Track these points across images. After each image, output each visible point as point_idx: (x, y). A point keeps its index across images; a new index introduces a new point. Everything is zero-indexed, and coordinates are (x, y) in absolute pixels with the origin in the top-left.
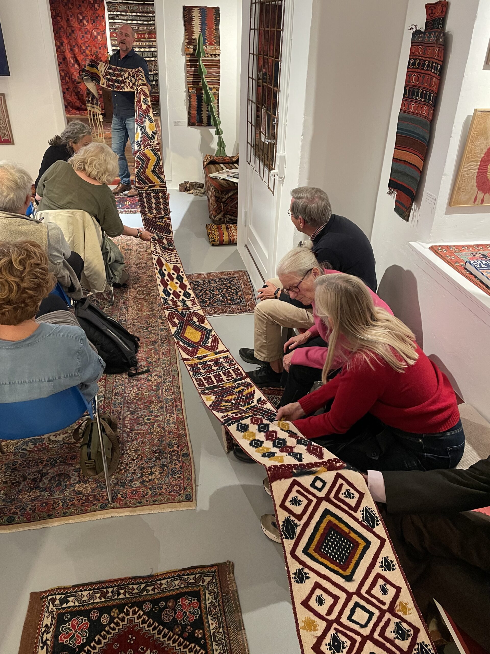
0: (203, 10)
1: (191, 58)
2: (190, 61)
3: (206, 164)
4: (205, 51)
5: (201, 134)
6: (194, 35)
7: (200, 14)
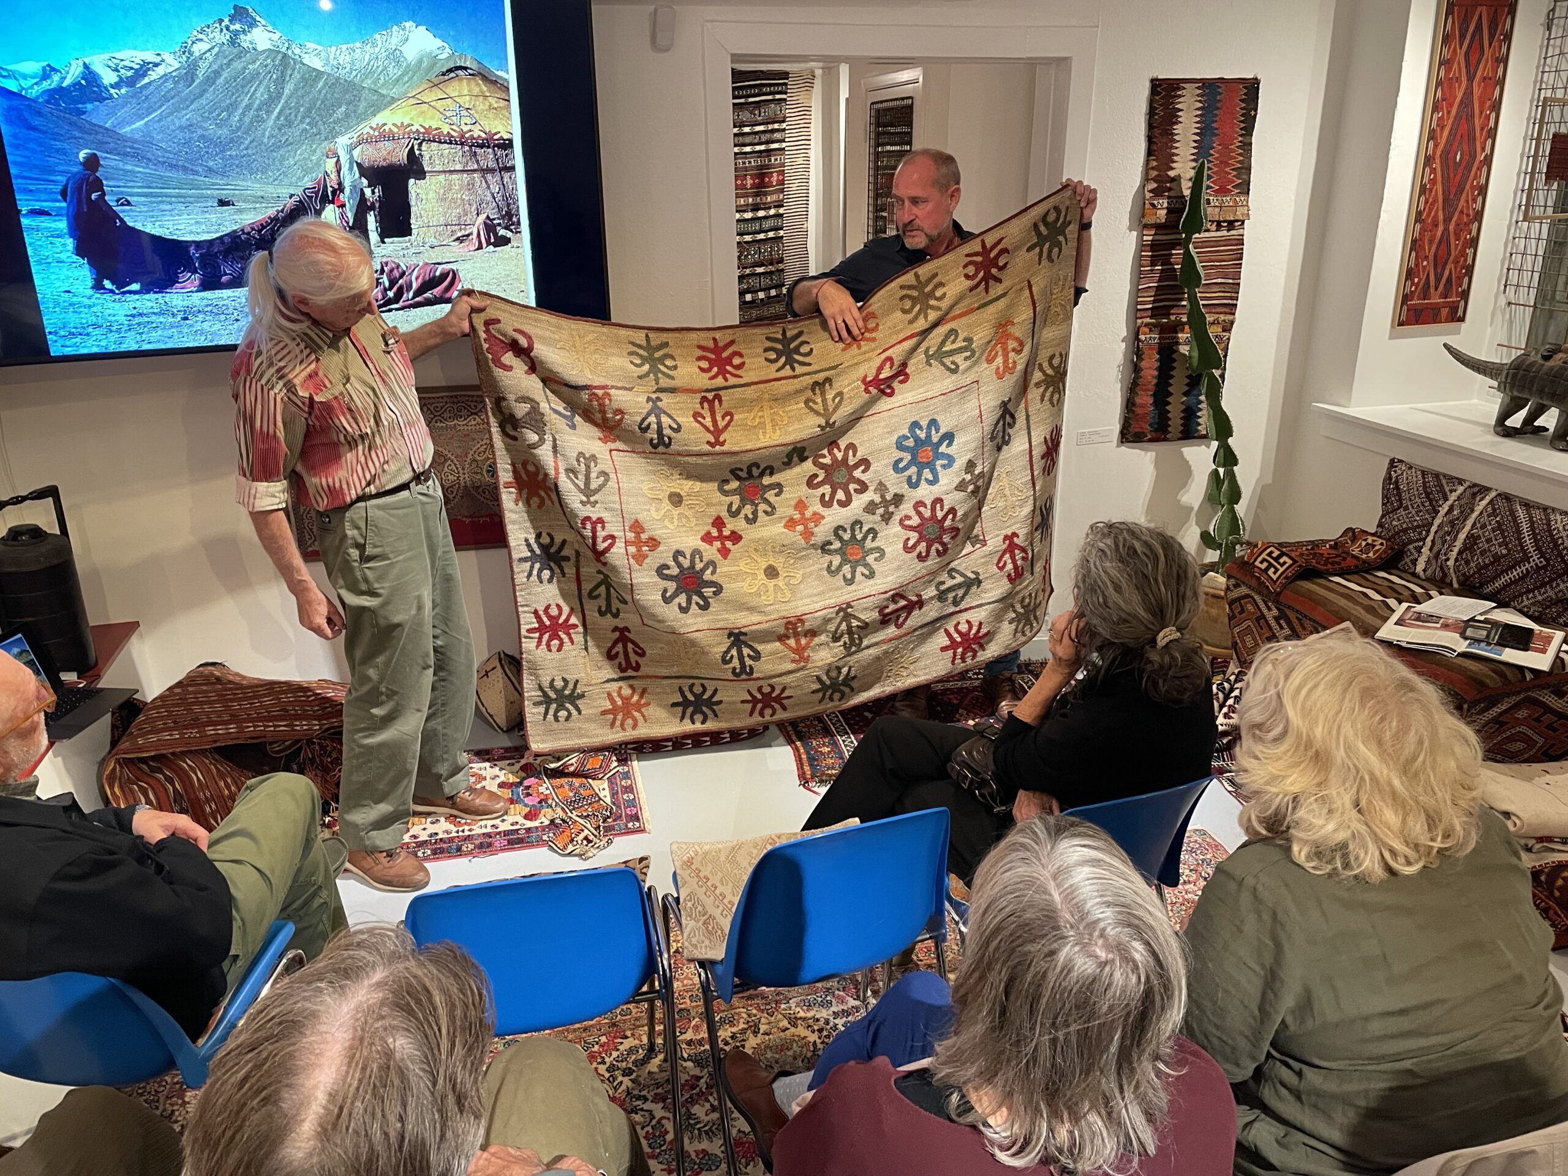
0: (1210, 88)
1: (1158, 237)
2: (1154, 246)
3: (1275, 577)
4: (1206, 215)
5: (1157, 466)
6: (1174, 165)
7: (1200, 101)
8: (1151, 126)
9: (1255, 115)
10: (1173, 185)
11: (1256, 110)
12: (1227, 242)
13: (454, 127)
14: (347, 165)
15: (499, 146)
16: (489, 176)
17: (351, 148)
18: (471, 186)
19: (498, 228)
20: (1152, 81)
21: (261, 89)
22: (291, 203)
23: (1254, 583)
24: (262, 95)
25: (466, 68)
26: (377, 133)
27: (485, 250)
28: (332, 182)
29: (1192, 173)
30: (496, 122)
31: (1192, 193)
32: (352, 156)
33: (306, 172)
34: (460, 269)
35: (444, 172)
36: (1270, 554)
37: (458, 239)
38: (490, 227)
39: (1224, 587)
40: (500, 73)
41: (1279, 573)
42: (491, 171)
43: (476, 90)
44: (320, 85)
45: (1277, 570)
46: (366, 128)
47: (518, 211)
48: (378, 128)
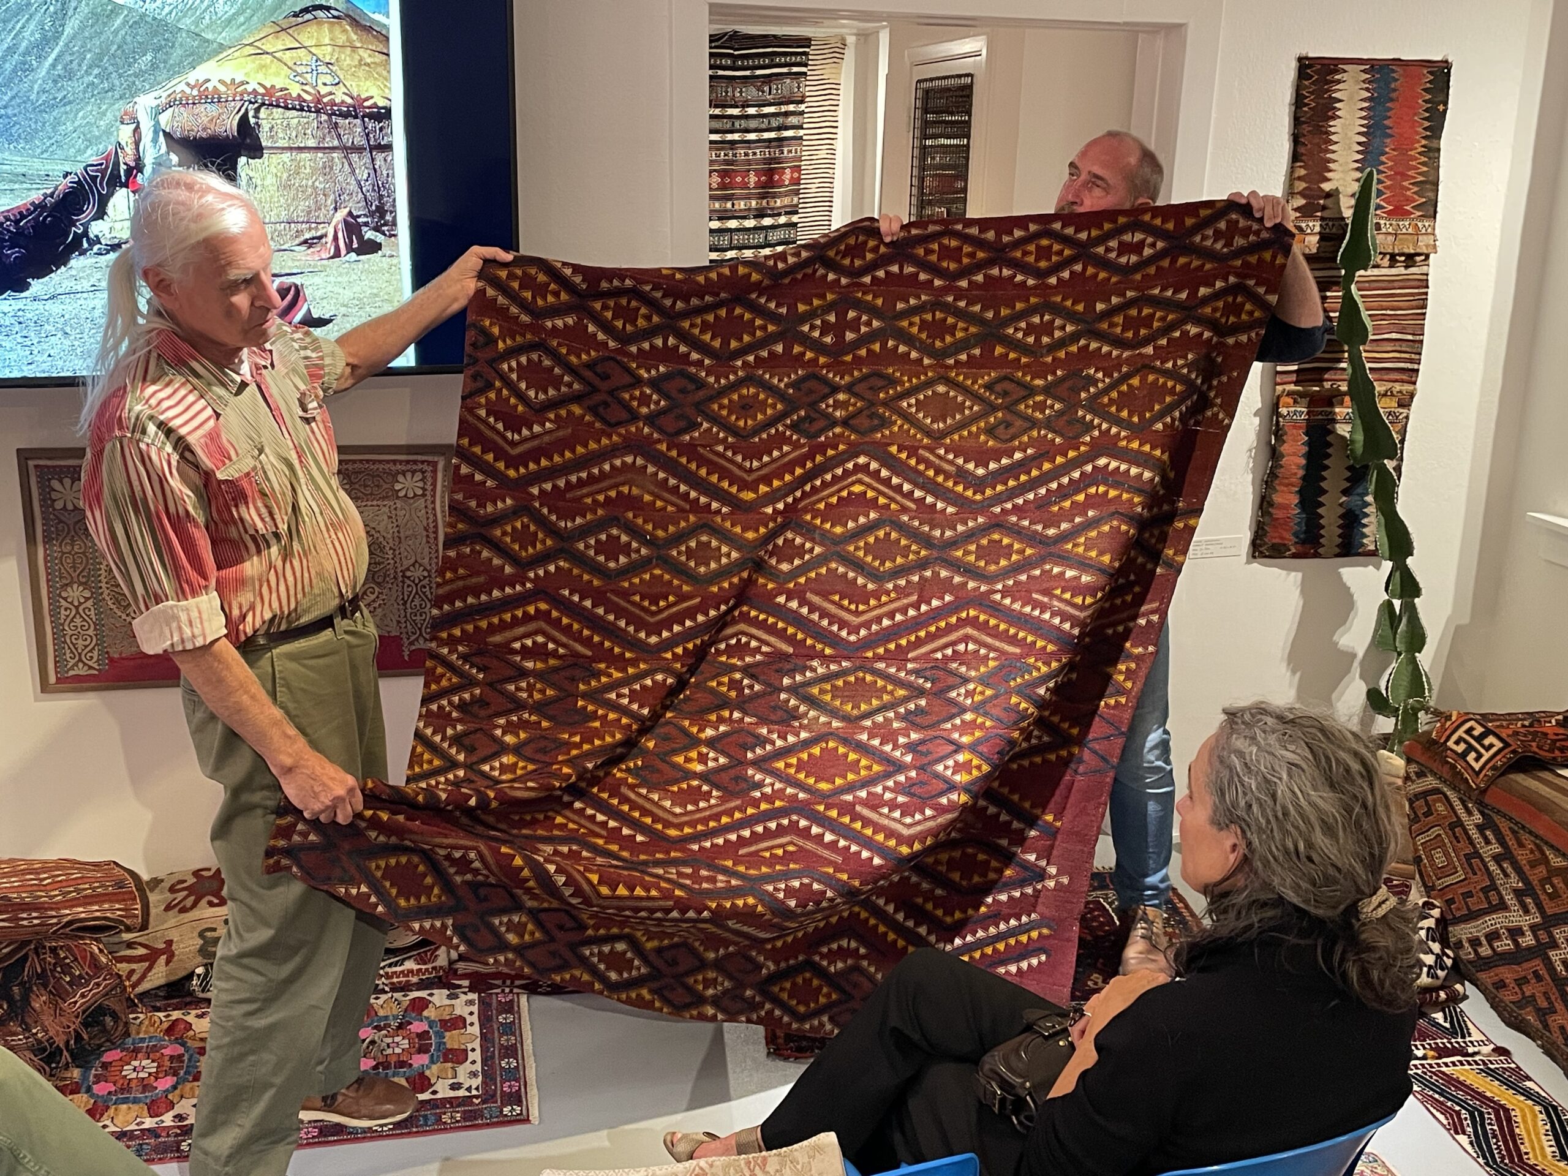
0: (1381, 72)
3: (1477, 766)
4: (1374, 244)
5: (1303, 592)
6: (1329, 175)
7: (1367, 89)
8: (1297, 121)
9: (1445, 111)
10: (1329, 202)
11: (1446, 104)
12: (1405, 283)
13: (307, 88)
14: (151, 135)
15: (371, 116)
16: (354, 157)
17: (159, 111)
18: (327, 170)
19: (364, 229)
20: (1300, 59)
21: (32, 26)
22: (64, 185)
23: (1445, 772)
24: (32, 34)
25: (328, 8)
26: (195, 92)
27: (343, 259)
28: (127, 157)
29: (1356, 187)
30: (368, 83)
31: (1354, 214)
32: (158, 123)
33: (89, 142)
34: (306, 283)
35: (291, 149)
36: (1469, 731)
37: (305, 242)
38: (352, 227)
39: (1402, 773)
40: (377, 17)
41: (1483, 760)
42: (359, 149)
43: (342, 39)
44: (118, 22)
45: (1479, 756)
46: (179, 86)
47: (394, 206)
48: (198, 85)
